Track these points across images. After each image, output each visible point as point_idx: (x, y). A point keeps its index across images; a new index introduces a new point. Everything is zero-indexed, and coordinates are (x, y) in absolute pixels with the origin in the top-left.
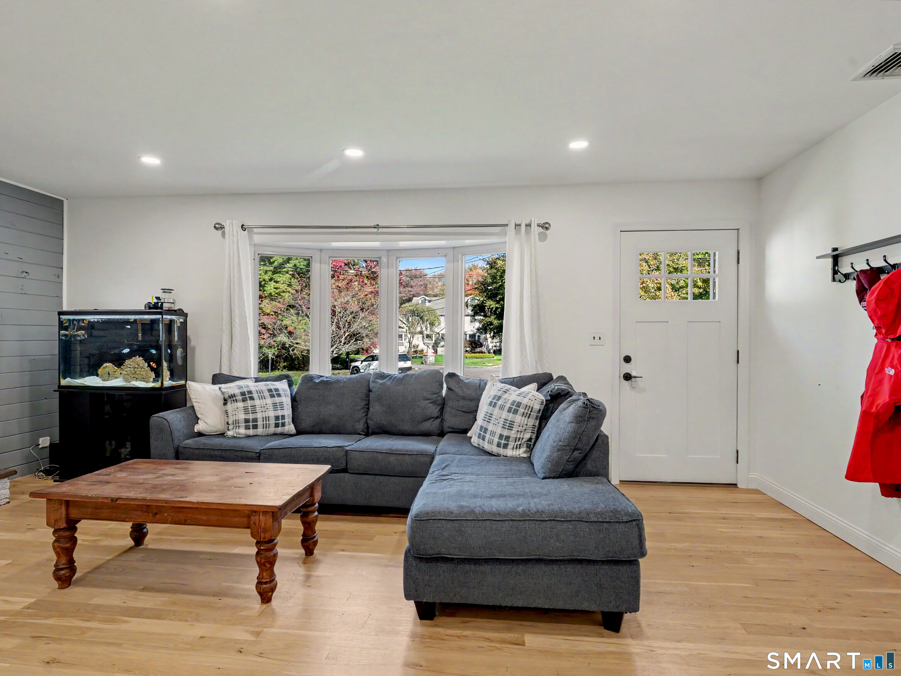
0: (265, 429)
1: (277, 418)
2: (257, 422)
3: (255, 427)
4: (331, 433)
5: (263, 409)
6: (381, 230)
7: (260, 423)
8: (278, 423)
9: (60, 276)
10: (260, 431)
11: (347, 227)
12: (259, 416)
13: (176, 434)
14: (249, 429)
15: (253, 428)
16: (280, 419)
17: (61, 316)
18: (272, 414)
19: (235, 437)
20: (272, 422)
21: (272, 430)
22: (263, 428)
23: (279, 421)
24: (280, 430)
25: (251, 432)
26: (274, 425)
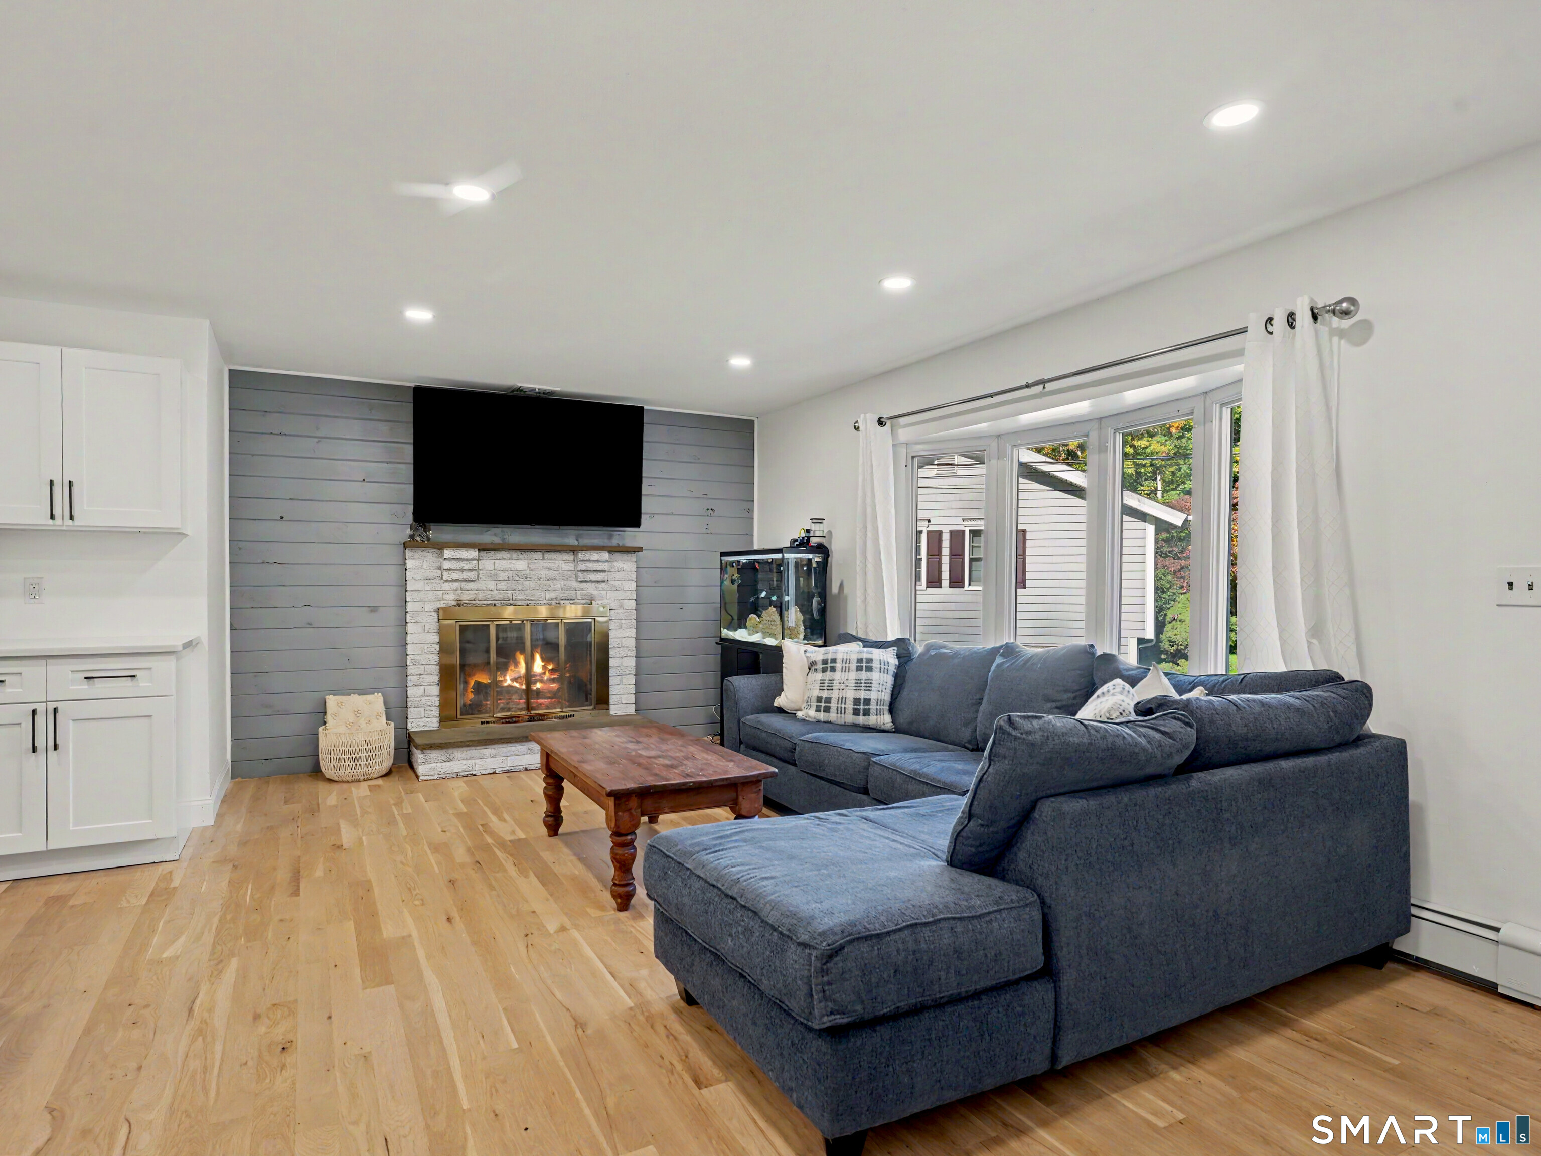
0: (839, 715)
1: (857, 701)
2: (830, 703)
3: (827, 710)
4: (931, 737)
5: (843, 686)
6: (1050, 387)
7: (833, 706)
8: (859, 710)
9: (750, 511)
10: (833, 716)
11: (991, 396)
12: (835, 695)
13: (743, 704)
14: (820, 711)
15: (824, 711)
16: (862, 704)
17: (723, 558)
18: (850, 695)
19: (804, 720)
20: (850, 706)
21: (849, 718)
22: (837, 713)
23: (862, 706)
24: (861, 720)
25: (822, 716)
26: (851, 712)
